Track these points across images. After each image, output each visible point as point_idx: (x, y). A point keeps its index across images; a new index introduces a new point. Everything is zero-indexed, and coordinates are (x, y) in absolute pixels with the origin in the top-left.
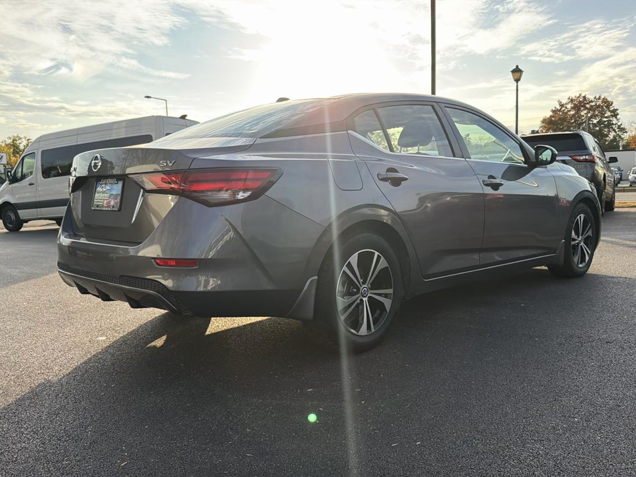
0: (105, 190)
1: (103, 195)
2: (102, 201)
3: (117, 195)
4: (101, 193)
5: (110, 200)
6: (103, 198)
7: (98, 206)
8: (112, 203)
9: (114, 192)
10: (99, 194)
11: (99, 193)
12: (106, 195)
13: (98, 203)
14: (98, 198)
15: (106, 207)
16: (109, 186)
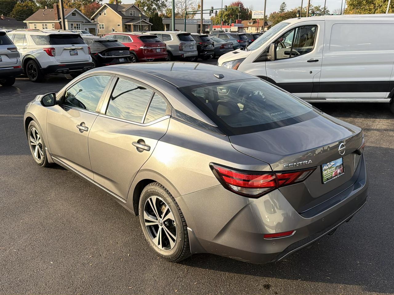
0: (330, 166)
1: (331, 170)
2: (331, 174)
3: (340, 165)
4: (328, 169)
5: (336, 170)
6: (331, 172)
7: (328, 179)
8: (339, 171)
9: (338, 164)
10: (326, 172)
11: (325, 170)
12: (333, 169)
13: (327, 177)
14: (327, 173)
15: (334, 177)
16: (333, 162)
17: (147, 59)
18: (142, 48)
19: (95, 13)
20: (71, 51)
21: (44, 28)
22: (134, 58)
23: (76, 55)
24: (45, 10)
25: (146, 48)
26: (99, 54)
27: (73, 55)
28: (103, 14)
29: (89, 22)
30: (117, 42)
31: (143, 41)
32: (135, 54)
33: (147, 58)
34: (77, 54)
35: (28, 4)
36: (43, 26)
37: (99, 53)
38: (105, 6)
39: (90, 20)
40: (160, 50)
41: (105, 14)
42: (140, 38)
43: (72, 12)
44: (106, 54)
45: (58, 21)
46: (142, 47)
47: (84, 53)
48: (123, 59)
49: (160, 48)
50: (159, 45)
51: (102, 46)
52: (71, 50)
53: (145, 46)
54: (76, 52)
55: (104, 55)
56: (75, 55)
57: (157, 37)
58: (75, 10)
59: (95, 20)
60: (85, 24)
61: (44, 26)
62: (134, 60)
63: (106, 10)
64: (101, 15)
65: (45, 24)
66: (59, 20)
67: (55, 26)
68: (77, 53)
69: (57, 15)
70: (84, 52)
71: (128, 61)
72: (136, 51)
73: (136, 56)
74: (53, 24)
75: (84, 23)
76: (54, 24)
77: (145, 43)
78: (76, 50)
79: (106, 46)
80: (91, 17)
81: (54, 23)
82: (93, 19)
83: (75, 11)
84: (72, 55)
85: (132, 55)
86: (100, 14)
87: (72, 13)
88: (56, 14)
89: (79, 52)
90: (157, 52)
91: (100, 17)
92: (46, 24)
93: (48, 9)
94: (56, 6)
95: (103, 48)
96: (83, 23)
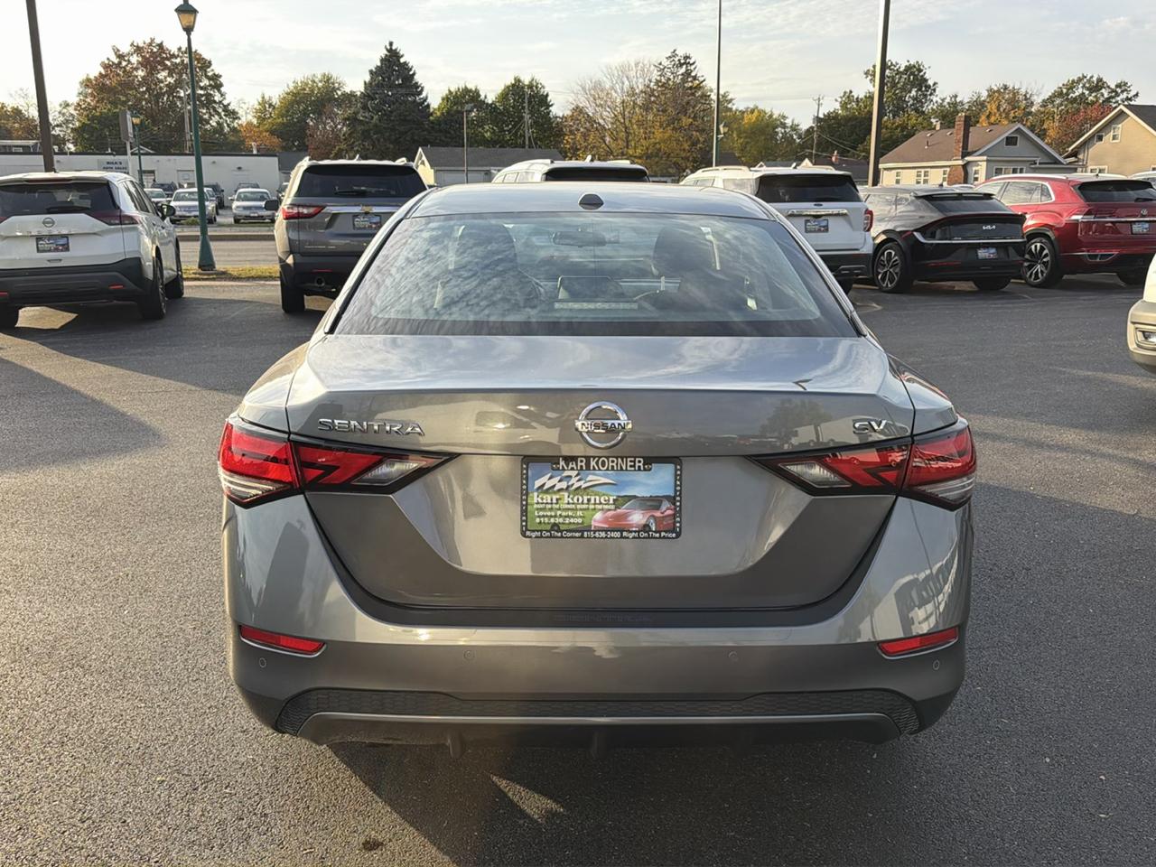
0: (582, 484)
1: (581, 498)
2: (580, 513)
3: (656, 499)
4: (565, 494)
5: (619, 511)
6: (584, 507)
7: (556, 528)
9: (639, 492)
11: (546, 492)
12: (596, 498)
14: (554, 507)
15: (603, 529)
17: (1089, 255)
18: (1077, 220)
19: (1083, 135)
20: (807, 221)
21: (918, 183)
22: (1046, 251)
23: (823, 231)
24: (933, 132)
25: (1091, 218)
26: (915, 233)
27: (815, 231)
28: (1108, 138)
29: (1057, 162)
30: (992, 199)
31: (1087, 199)
32: (1053, 238)
33: (1088, 251)
34: (827, 230)
35: (908, 120)
36: (918, 176)
37: (916, 230)
38: (1122, 112)
39: (1060, 158)
40: (1147, 225)
41: (1114, 137)
42: (1079, 188)
43: (1006, 135)
44: (938, 232)
45: (960, 162)
46: (1079, 217)
47: (848, 227)
48: (993, 250)
49: (1148, 219)
50: (1145, 212)
51: (932, 211)
52: (809, 218)
53: (1088, 213)
54: (824, 223)
55: (933, 237)
56: (819, 231)
57: (1152, 187)
58: (1016, 127)
59: (1081, 156)
60: (1040, 168)
61: (920, 176)
62: (1046, 255)
63: (1120, 126)
64: (1101, 140)
65: (923, 170)
66: (963, 157)
67: (949, 175)
68: (827, 226)
69: (961, 145)
70: (850, 223)
71: (1008, 256)
72: (1057, 229)
73: (1055, 243)
74: (945, 169)
75: (1038, 165)
76: (948, 169)
77: (1089, 205)
78: (823, 218)
79: (941, 209)
80: (1068, 147)
81: (949, 166)
82: (1075, 154)
83: (1018, 130)
84: (811, 232)
85: (1044, 241)
86: (1100, 138)
87: (1007, 138)
88: (959, 142)
89: (832, 222)
90: (1132, 234)
91: (1097, 148)
92: (927, 170)
93: (942, 131)
94: (963, 119)
95: (932, 216)
96: (1033, 166)
